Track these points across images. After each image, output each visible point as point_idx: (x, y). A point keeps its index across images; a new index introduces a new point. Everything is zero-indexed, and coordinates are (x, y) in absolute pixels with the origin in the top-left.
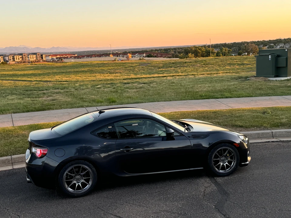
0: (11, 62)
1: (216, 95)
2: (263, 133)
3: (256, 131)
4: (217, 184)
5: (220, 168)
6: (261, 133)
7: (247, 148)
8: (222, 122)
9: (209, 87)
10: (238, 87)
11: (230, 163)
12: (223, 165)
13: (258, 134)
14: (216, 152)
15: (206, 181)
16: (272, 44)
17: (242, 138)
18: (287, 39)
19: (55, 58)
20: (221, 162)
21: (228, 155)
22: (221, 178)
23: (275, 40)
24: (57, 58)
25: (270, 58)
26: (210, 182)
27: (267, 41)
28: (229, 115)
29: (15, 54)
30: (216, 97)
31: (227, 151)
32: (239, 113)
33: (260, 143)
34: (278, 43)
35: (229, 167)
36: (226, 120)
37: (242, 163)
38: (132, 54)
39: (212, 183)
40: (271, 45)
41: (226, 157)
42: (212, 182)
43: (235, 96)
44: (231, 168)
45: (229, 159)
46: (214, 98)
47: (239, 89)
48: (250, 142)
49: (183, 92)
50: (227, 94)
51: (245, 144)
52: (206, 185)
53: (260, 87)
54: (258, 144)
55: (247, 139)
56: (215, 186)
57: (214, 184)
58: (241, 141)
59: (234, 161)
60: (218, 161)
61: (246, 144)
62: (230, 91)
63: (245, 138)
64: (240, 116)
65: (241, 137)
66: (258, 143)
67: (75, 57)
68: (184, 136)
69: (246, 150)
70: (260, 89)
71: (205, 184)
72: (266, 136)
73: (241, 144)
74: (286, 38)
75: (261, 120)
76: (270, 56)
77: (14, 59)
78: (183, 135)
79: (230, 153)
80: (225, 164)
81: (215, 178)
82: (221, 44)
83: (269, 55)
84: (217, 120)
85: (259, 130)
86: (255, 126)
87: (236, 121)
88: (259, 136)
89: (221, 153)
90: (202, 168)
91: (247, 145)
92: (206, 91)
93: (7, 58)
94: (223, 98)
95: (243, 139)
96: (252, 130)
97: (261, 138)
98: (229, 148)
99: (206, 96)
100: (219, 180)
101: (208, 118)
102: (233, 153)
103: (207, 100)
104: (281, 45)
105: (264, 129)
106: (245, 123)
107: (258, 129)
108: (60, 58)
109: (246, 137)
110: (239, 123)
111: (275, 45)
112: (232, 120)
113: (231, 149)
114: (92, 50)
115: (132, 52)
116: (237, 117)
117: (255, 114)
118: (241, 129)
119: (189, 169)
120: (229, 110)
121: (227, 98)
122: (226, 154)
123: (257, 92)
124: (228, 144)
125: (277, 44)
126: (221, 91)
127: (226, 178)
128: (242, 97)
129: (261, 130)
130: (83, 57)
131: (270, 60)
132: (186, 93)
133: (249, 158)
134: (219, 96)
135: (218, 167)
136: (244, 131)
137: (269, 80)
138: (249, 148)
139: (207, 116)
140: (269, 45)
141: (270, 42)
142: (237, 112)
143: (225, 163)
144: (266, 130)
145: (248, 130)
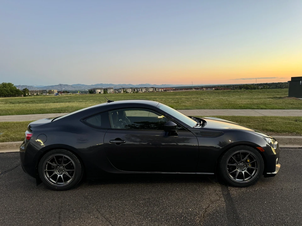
0: (140, 92)
1: (253, 106)
2: (295, 139)
3: (288, 136)
4: (228, 197)
5: (236, 176)
6: (294, 138)
7: (275, 154)
8: (253, 126)
9: (248, 101)
10: (273, 102)
11: (250, 171)
12: (241, 173)
13: (290, 139)
14: (231, 156)
15: (215, 191)
17: (270, 140)
19: (163, 90)
20: (238, 169)
21: (248, 161)
22: (237, 188)
24: (164, 90)
25: (301, 83)
26: (220, 193)
28: (261, 121)
29: (143, 88)
30: (252, 108)
31: (247, 156)
32: (271, 119)
33: (292, 148)
35: (249, 176)
36: (257, 124)
37: (268, 173)
38: (206, 89)
39: (222, 196)
41: (245, 163)
42: (223, 194)
43: (270, 108)
44: (252, 177)
45: (250, 166)
46: (251, 109)
47: (273, 103)
48: (280, 146)
49: (226, 104)
50: (262, 106)
51: (273, 149)
52: (214, 197)
53: (292, 103)
54: (290, 150)
55: (276, 143)
56: (225, 201)
57: (224, 197)
58: (268, 144)
59: (256, 170)
60: (234, 168)
61: (275, 148)
62: (265, 104)
63: (274, 142)
64: (271, 122)
65: (267, 139)
66: (290, 148)
67: (173, 90)
68: (190, 132)
69: (274, 157)
70: (291, 104)
71: (211, 196)
72: (298, 142)
73: (268, 148)
75: (293, 126)
76: (301, 81)
77: (142, 90)
78: (189, 130)
79: (251, 158)
80: (243, 172)
81: (229, 187)
82: (264, 83)
84: (248, 124)
85: (291, 136)
86: (286, 132)
87: (267, 125)
88: (290, 142)
89: (238, 158)
90: (213, 174)
91: (276, 150)
92: (245, 104)
93: (138, 90)
94: (258, 109)
95: (271, 143)
96: (284, 135)
97: (293, 143)
98: (250, 152)
99: (244, 107)
100: (234, 191)
101: (240, 121)
102: (255, 159)
103: (245, 110)
105: (296, 135)
106: (276, 128)
107: (290, 134)
108: (165, 90)
109: (276, 141)
110: (270, 128)
112: (264, 125)
113: (252, 154)
114: (183, 86)
115: (206, 87)
116: (269, 122)
117: (287, 121)
118: (271, 133)
119: (195, 173)
120: (262, 117)
121: (262, 109)
122: (245, 159)
123: (289, 106)
124: (249, 147)
126: (257, 104)
127: (243, 190)
128: (276, 109)
129: (293, 135)
130: (178, 90)
132: (228, 104)
133: (278, 166)
134: (255, 108)
135: (234, 175)
136: (275, 135)
137: (299, 99)
138: (278, 154)
139: (240, 120)
142: (269, 118)
143: (243, 170)
144: (299, 136)
145: (279, 135)
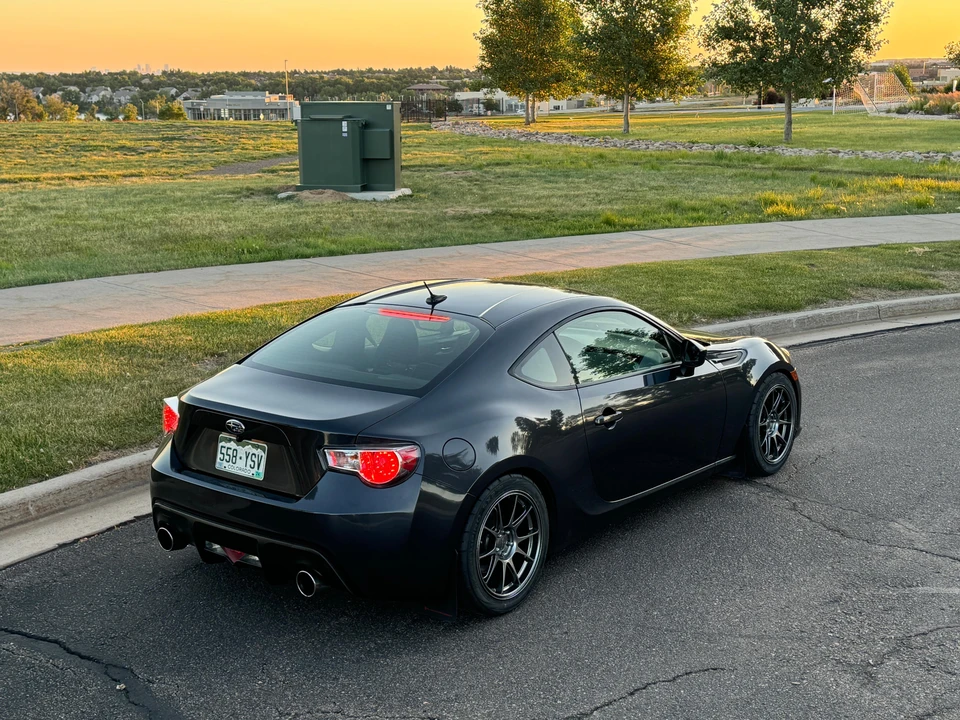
16: (73, 88)
18: (120, 74)
23: (80, 76)
25: (345, 129)
27: (53, 76)
34: (92, 85)
40: (70, 91)
74: (113, 71)
76: (344, 124)
83: (342, 120)
104: (103, 93)
111: (85, 92)
125: (88, 89)
131: (345, 135)
140: (63, 90)
141: (65, 80)
